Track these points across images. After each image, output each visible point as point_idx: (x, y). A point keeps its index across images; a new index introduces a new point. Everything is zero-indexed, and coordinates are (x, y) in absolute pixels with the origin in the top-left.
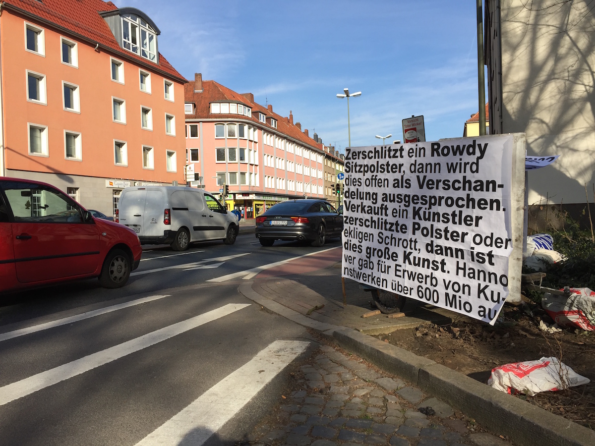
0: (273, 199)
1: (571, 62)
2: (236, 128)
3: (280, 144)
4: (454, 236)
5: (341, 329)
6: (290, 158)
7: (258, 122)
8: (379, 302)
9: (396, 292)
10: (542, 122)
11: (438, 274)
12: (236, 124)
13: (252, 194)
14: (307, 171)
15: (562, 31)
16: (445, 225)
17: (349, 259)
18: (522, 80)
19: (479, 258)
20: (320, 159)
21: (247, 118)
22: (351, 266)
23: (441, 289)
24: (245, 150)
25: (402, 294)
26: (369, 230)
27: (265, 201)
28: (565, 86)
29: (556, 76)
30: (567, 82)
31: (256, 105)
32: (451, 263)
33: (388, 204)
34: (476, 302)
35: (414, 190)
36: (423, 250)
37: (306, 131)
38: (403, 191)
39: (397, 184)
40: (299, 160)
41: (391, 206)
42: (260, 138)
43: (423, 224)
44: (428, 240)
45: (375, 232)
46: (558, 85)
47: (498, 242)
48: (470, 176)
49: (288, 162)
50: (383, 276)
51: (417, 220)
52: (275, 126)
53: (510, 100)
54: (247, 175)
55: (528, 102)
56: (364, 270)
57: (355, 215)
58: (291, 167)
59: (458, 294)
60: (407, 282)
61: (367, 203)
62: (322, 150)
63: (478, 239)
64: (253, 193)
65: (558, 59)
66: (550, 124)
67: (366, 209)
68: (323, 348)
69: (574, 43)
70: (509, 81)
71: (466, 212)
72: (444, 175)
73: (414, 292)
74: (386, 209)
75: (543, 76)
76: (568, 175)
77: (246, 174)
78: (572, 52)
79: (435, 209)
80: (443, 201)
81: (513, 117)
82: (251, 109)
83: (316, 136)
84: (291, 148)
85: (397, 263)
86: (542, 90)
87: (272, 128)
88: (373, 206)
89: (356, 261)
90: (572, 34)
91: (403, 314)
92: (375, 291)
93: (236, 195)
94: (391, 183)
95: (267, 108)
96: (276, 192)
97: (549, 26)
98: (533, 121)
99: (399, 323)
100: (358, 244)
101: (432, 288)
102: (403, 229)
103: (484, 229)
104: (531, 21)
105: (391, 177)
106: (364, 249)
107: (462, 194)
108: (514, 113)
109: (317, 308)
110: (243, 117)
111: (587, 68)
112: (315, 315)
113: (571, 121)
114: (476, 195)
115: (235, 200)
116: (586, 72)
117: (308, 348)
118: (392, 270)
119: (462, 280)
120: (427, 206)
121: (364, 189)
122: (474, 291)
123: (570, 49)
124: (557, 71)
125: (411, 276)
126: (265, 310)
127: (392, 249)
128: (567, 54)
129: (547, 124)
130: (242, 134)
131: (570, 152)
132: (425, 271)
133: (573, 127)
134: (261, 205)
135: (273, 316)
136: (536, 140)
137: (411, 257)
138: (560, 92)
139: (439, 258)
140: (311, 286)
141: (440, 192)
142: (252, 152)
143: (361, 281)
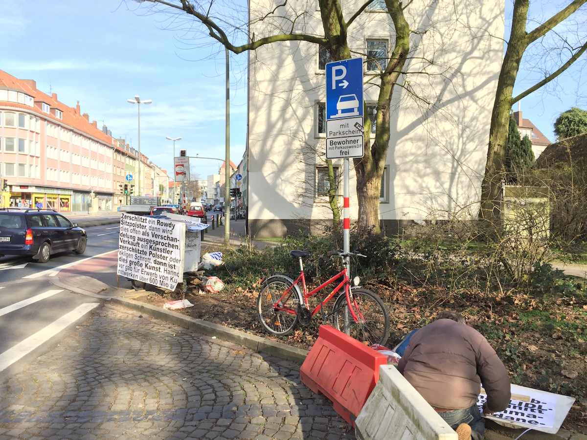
0: (55, 192)
1: (293, 124)
2: (16, 116)
3: (66, 136)
4: (164, 258)
5: (115, 297)
6: (76, 150)
7: (41, 113)
8: (135, 285)
9: (141, 281)
10: (273, 162)
11: (158, 273)
12: (15, 113)
13: (31, 186)
14: (94, 165)
15: (288, 103)
16: (161, 253)
17: (121, 266)
18: (262, 133)
19: (171, 267)
20: (110, 153)
21: (29, 108)
22: (121, 269)
23: (158, 279)
24: (25, 141)
25: (144, 282)
26: (131, 253)
27: (45, 194)
28: (288, 140)
29: (283, 133)
30: (290, 138)
31: (39, 92)
32: (162, 268)
33: (139, 242)
34: (169, 283)
35: (150, 238)
36: (153, 263)
37: (95, 122)
38: (146, 237)
39: (143, 234)
40: (85, 153)
41: (141, 243)
42: (42, 129)
43: (153, 252)
44: (155, 259)
45: (134, 254)
46: (284, 139)
47: (177, 261)
48: (170, 236)
49: (74, 154)
50: (136, 274)
51: (151, 250)
52: (60, 117)
53: (254, 145)
54: (27, 167)
55: (265, 148)
56: (128, 271)
57: (125, 245)
58: (76, 160)
59: (164, 281)
60: (146, 276)
61: (131, 240)
62: (111, 144)
63: (171, 260)
64: (33, 186)
65: (285, 121)
66: (278, 165)
67: (130, 243)
68: (106, 305)
69: (295, 112)
70: (254, 132)
71: (168, 249)
72: (161, 233)
73: (149, 280)
74: (139, 244)
75: (275, 131)
76: (288, 200)
77: (25, 165)
78: (293, 118)
79: (158, 246)
80: (160, 243)
81: (255, 157)
82: (33, 98)
83: (105, 128)
84: (77, 140)
85: (142, 268)
86: (274, 141)
87: (57, 120)
88: (133, 242)
89: (124, 267)
90: (294, 106)
91: (145, 290)
92: (133, 281)
93: (13, 187)
94: (142, 233)
95: (50, 95)
96: (58, 185)
97: (280, 98)
98: (268, 161)
99: (143, 293)
100: (126, 259)
101: (155, 278)
102: (145, 253)
103: (173, 256)
104: (269, 92)
105: (142, 230)
106: (128, 261)
107: (167, 241)
108: (256, 154)
109: (103, 290)
110: (24, 106)
111: (302, 130)
112: (102, 293)
113: (289, 165)
114: (171, 243)
115: (11, 192)
116: (300, 132)
117: (99, 305)
118: (140, 271)
119: (166, 275)
120: (155, 245)
121: (129, 234)
122: (169, 279)
123: (292, 115)
124: (283, 129)
125: (148, 274)
126: (73, 292)
127: (141, 262)
128: (290, 118)
129: (276, 164)
130: (21, 123)
131: (290, 185)
132: (153, 271)
133: (292, 168)
134: (42, 198)
135: (79, 295)
136: (269, 174)
137: (148, 266)
138: (285, 144)
139: (158, 266)
140: (99, 279)
141: (159, 240)
142: (33, 143)
143: (126, 276)
